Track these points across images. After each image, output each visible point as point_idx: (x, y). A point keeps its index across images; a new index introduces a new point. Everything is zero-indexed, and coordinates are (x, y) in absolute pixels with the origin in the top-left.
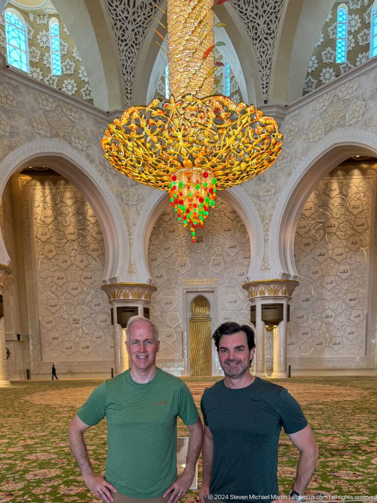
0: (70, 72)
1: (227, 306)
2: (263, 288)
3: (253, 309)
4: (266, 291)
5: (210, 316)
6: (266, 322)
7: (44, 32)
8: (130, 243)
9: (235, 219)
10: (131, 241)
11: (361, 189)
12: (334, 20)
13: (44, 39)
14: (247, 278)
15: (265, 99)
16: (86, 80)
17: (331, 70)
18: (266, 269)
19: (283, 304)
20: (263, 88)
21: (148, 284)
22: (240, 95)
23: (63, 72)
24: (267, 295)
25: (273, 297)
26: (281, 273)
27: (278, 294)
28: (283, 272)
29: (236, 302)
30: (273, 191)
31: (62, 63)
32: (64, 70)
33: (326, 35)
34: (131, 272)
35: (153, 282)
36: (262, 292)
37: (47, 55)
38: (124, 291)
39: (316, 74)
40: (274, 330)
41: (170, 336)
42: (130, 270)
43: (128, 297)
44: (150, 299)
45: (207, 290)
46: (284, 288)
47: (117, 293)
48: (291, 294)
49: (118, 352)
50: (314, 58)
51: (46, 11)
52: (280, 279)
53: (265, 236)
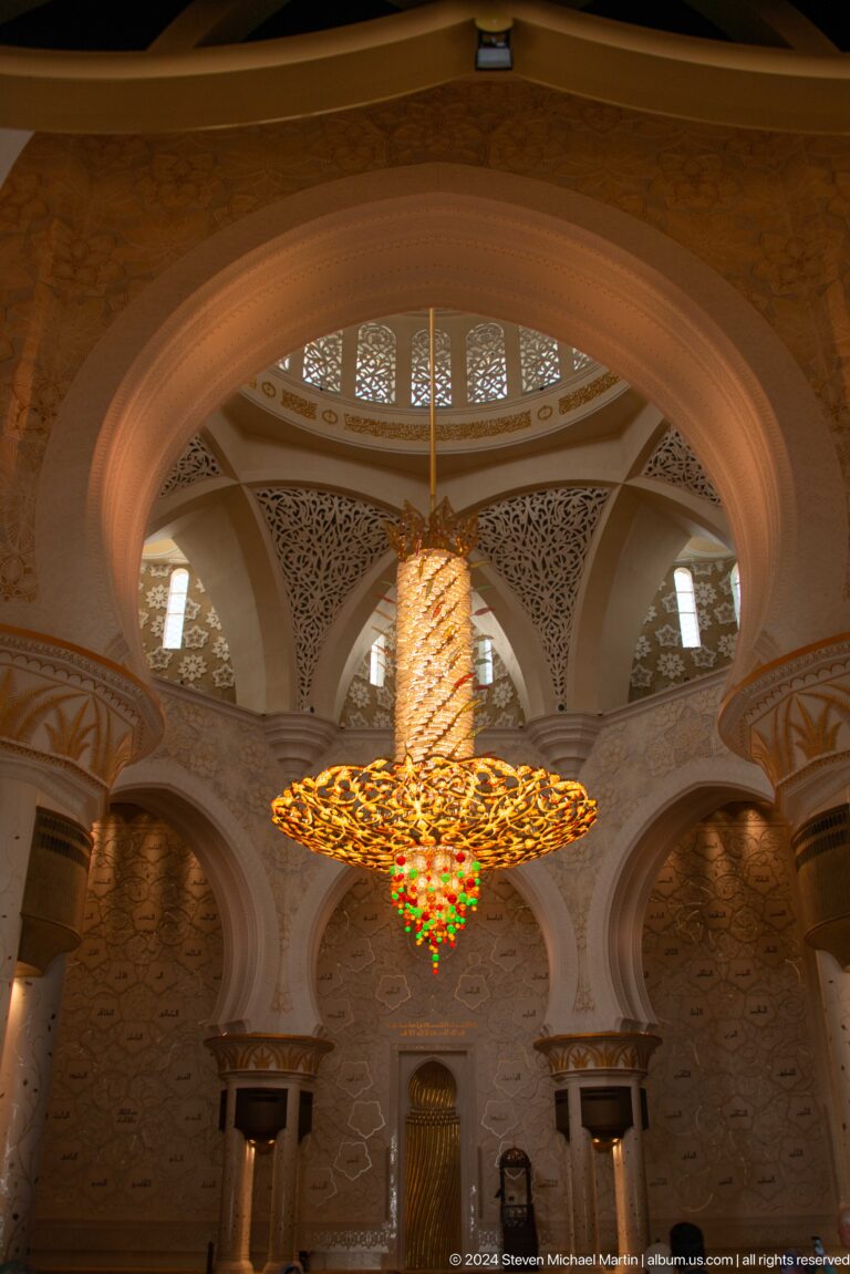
0: (197, 645)
1: (497, 1086)
2: (583, 1052)
3: (561, 1098)
4: (588, 1056)
5: (457, 1112)
6: (593, 1129)
7: (161, 588)
8: (281, 946)
9: (510, 897)
10: (285, 943)
11: (767, 845)
12: (671, 587)
13: (159, 597)
14: (545, 1028)
15: (560, 702)
16: (226, 657)
17: (676, 657)
18: (585, 1008)
19: (628, 1089)
20: (556, 685)
21: (315, 1036)
22: (511, 683)
23: (183, 644)
24: (591, 1066)
25: (605, 1073)
26: (618, 1019)
27: (616, 1065)
28: (622, 1016)
29: (519, 1077)
30: (588, 854)
31: (184, 631)
32: (187, 641)
33: (660, 609)
34: (277, 1009)
35: (325, 1031)
36: (580, 1061)
37: (159, 619)
38: (258, 1052)
39: (650, 661)
40: (615, 1148)
41: (356, 1161)
42: (275, 1005)
43: (268, 1066)
44: (316, 1072)
45: (448, 1049)
46: (628, 1052)
47: (241, 1055)
48: (645, 1063)
49: (229, 1201)
50: (642, 639)
51: (171, 561)
52: (618, 1030)
53: (578, 939)
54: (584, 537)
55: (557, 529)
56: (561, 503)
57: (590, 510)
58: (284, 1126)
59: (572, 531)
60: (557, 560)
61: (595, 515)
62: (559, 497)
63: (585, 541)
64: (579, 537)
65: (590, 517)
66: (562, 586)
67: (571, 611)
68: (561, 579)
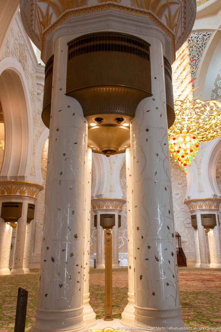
2: (201, 204)
3: (194, 217)
4: (203, 205)
6: (205, 227)
8: (111, 173)
10: (112, 172)
14: (189, 197)
18: (201, 191)
19: (215, 215)
21: (122, 199)
24: (204, 208)
25: (209, 210)
27: (212, 207)
28: (213, 193)
34: (111, 191)
36: (201, 206)
38: (106, 203)
39: (215, 91)
42: (110, 190)
43: (109, 207)
44: (122, 209)
46: (215, 204)
47: (101, 204)
48: (218, 208)
52: (212, 197)
53: (198, 171)
54: (202, 49)
55: (193, 46)
56: (195, 37)
57: (205, 39)
58: (115, 225)
59: (198, 47)
60: (193, 57)
61: (206, 41)
62: (195, 35)
63: (202, 50)
64: (201, 49)
65: (205, 42)
66: (194, 65)
67: (196, 74)
68: (193, 63)
